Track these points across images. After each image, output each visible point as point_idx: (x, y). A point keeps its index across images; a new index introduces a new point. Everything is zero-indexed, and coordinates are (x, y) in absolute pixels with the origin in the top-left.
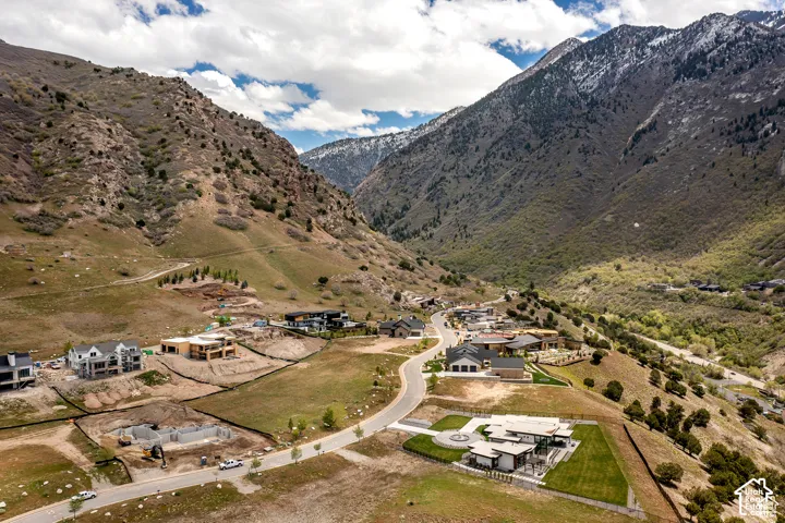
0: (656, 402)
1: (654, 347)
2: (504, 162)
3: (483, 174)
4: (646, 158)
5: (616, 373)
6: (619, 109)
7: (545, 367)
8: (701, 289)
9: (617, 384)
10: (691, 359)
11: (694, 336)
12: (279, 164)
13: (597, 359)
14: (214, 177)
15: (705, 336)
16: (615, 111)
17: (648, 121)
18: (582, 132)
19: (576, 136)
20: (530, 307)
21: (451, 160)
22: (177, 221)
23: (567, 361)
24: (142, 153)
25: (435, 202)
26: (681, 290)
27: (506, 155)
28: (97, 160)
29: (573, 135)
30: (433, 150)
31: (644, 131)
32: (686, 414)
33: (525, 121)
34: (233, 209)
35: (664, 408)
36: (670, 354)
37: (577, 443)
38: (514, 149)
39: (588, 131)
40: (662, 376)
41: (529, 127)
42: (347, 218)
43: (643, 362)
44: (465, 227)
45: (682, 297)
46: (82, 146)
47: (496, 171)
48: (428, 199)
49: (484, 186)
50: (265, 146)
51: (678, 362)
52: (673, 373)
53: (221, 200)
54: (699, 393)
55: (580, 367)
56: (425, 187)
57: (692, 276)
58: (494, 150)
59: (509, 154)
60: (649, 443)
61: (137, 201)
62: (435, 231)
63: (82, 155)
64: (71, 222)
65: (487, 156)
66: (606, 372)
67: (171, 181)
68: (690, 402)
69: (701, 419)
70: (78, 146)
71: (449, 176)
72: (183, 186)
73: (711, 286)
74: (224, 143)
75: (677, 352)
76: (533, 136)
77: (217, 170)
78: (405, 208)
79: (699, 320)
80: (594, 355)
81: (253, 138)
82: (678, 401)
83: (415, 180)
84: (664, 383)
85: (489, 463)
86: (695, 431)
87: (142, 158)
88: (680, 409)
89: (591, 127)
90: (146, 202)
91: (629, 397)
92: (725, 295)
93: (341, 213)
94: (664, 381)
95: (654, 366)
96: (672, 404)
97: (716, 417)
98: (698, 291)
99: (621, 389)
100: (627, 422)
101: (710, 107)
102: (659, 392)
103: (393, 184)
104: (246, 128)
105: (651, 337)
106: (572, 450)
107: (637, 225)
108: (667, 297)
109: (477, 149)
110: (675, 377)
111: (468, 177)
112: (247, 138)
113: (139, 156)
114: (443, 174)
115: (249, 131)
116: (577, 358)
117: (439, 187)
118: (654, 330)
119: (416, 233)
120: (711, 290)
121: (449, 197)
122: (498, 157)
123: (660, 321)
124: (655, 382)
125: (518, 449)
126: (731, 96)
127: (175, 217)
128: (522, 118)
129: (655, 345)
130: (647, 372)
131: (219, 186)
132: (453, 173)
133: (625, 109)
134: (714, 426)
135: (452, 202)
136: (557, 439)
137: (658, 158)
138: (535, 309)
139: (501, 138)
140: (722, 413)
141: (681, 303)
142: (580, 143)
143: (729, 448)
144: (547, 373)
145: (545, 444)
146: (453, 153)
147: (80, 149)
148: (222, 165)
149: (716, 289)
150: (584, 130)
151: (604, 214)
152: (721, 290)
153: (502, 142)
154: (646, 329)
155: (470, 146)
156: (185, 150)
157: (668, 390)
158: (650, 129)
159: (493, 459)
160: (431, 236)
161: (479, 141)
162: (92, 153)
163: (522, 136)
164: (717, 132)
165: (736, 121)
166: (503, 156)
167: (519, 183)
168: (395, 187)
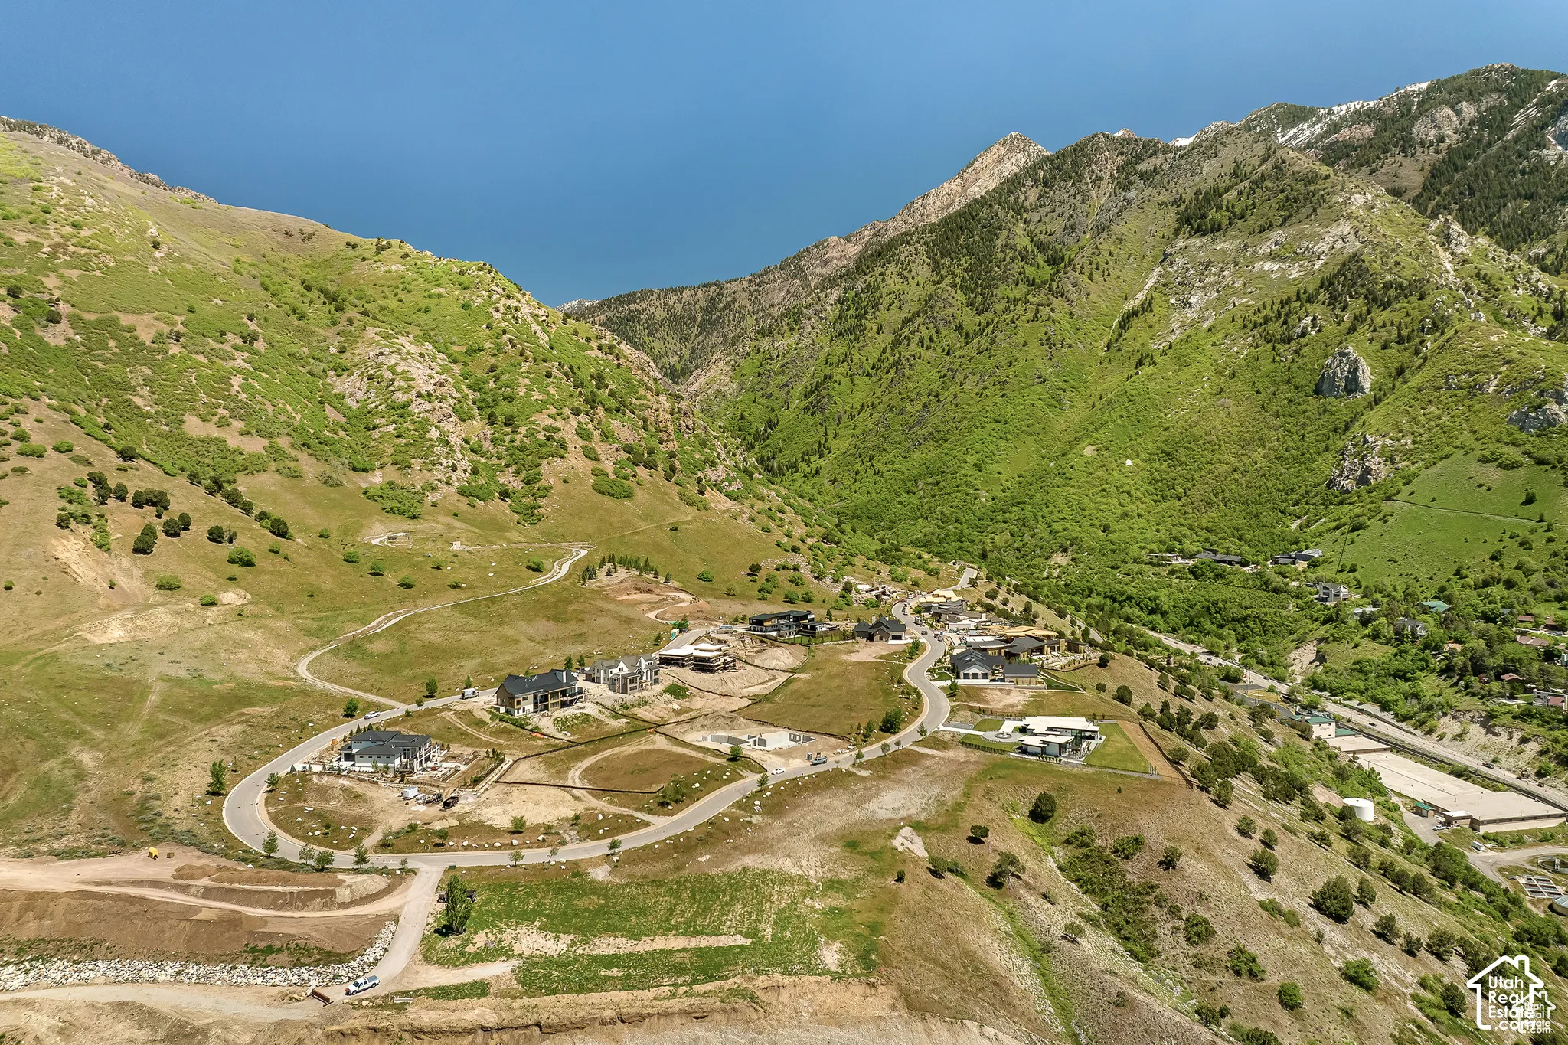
0: (1166, 705)
1: (1159, 643)
2: (922, 351)
3: (892, 371)
4: (1139, 356)
5: (1124, 678)
6: (1097, 276)
7: (1052, 672)
8: (1218, 562)
9: (1126, 688)
10: (1203, 658)
11: (1208, 626)
12: (642, 392)
13: (1103, 663)
14: (574, 421)
15: (1222, 626)
16: (1091, 278)
17: (1141, 296)
18: (1045, 310)
19: (1036, 318)
20: (1002, 595)
21: (840, 348)
22: (547, 489)
23: (1072, 666)
24: (470, 387)
25: (819, 416)
26: (1191, 562)
27: (927, 342)
28: (429, 406)
29: (1031, 316)
30: (809, 329)
31: (1135, 313)
32: (1195, 718)
33: (953, 286)
34: (609, 468)
35: (1173, 710)
36: (1178, 652)
37: (1104, 738)
38: (937, 332)
39: (1053, 310)
40: (1171, 680)
41: (960, 296)
42: (739, 469)
43: (1151, 665)
44: (871, 459)
45: (1192, 572)
46: (402, 384)
47: (912, 366)
48: (806, 410)
49: (895, 390)
50: (619, 366)
51: (1187, 662)
52: (1182, 676)
53: (591, 455)
54: (1209, 697)
55: (1087, 671)
56: (799, 389)
57: (1207, 540)
58: (906, 332)
59: (931, 340)
60: (1163, 738)
61: (483, 460)
62: (823, 463)
63: (405, 397)
64: (431, 498)
65: (896, 343)
66: (1114, 678)
67: (523, 430)
68: (1199, 706)
69: (1210, 722)
70: (396, 384)
71: (838, 373)
72: (541, 437)
73: (1230, 558)
74: (571, 368)
75: (1187, 649)
76: (967, 310)
77: (576, 412)
78: (771, 425)
79: (1215, 604)
80: (1101, 659)
81: (600, 355)
82: (1187, 704)
83: (781, 379)
84: (1172, 688)
85: (1039, 751)
86: (1204, 733)
87: (471, 395)
88: (1188, 713)
89: (1057, 302)
90: (495, 461)
91: (1138, 702)
92: (1248, 570)
93: (730, 463)
94: (1173, 684)
95: (1161, 669)
96: (1181, 707)
97: (1224, 721)
98: (1213, 565)
99: (1130, 693)
100: (1142, 722)
101: (1229, 281)
102: (1166, 696)
103: (747, 385)
104: (588, 339)
105: (1153, 629)
106: (1101, 742)
107: (1129, 462)
108: (1172, 572)
109: (880, 329)
110: (1183, 681)
111: (868, 375)
112: (592, 354)
113: (466, 391)
114: (827, 370)
115: (594, 344)
116: (1083, 662)
117: (824, 392)
118: (1157, 618)
119: (793, 467)
120: (1230, 563)
121: (840, 407)
122: (913, 345)
123: (1165, 608)
124: (1163, 686)
125: (1062, 740)
126: (1258, 266)
127: (544, 483)
128: (949, 280)
129: (1160, 641)
130: (1155, 675)
131: (582, 433)
132: (844, 368)
133: (1106, 274)
134: (1223, 729)
135: (845, 417)
136: (1087, 734)
137: (1158, 359)
138: (1009, 597)
139: (918, 314)
140: (1232, 717)
141: (1194, 582)
142: (1041, 329)
143: (1235, 749)
144: (1057, 678)
145: (1080, 736)
146: (841, 334)
147: (400, 389)
148: (579, 402)
149: (1237, 563)
150: (1047, 309)
151: (1082, 445)
152: (1245, 564)
153: (920, 320)
154: (1145, 617)
155: (868, 324)
156: (527, 382)
157: (1177, 694)
158: (1144, 311)
159: (1042, 748)
160: (817, 472)
161: (882, 315)
162: (419, 395)
163: (949, 311)
164: (1239, 323)
165: (1264, 308)
166: (921, 342)
167: (952, 390)
168: (753, 389)
